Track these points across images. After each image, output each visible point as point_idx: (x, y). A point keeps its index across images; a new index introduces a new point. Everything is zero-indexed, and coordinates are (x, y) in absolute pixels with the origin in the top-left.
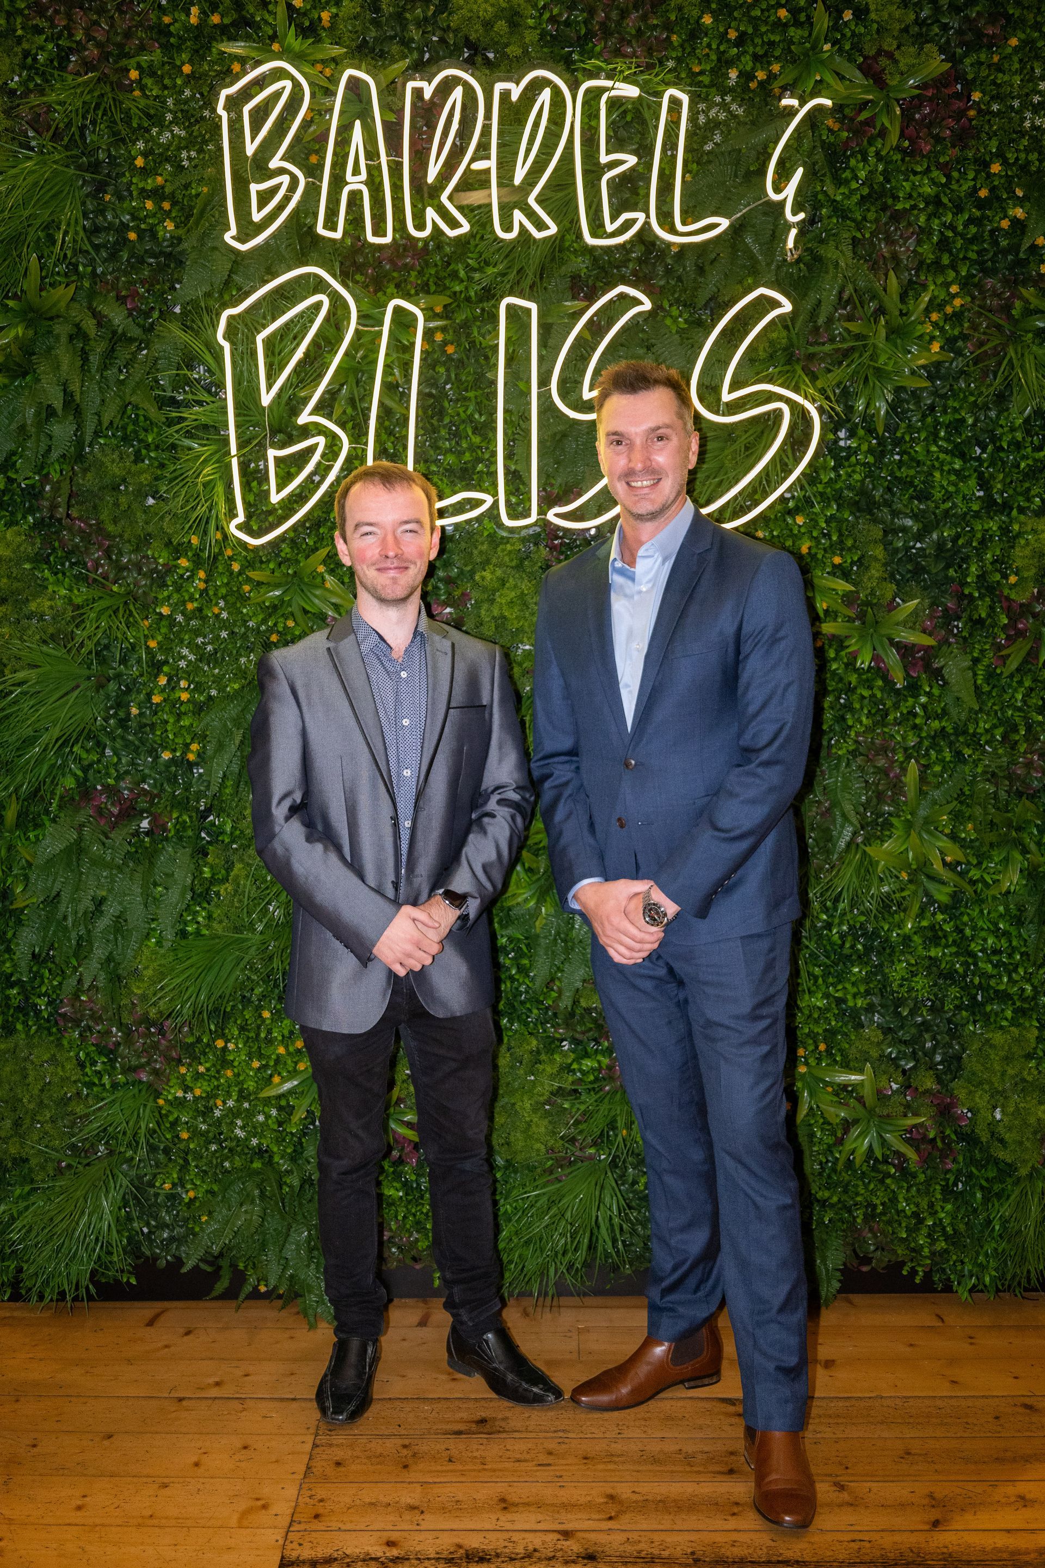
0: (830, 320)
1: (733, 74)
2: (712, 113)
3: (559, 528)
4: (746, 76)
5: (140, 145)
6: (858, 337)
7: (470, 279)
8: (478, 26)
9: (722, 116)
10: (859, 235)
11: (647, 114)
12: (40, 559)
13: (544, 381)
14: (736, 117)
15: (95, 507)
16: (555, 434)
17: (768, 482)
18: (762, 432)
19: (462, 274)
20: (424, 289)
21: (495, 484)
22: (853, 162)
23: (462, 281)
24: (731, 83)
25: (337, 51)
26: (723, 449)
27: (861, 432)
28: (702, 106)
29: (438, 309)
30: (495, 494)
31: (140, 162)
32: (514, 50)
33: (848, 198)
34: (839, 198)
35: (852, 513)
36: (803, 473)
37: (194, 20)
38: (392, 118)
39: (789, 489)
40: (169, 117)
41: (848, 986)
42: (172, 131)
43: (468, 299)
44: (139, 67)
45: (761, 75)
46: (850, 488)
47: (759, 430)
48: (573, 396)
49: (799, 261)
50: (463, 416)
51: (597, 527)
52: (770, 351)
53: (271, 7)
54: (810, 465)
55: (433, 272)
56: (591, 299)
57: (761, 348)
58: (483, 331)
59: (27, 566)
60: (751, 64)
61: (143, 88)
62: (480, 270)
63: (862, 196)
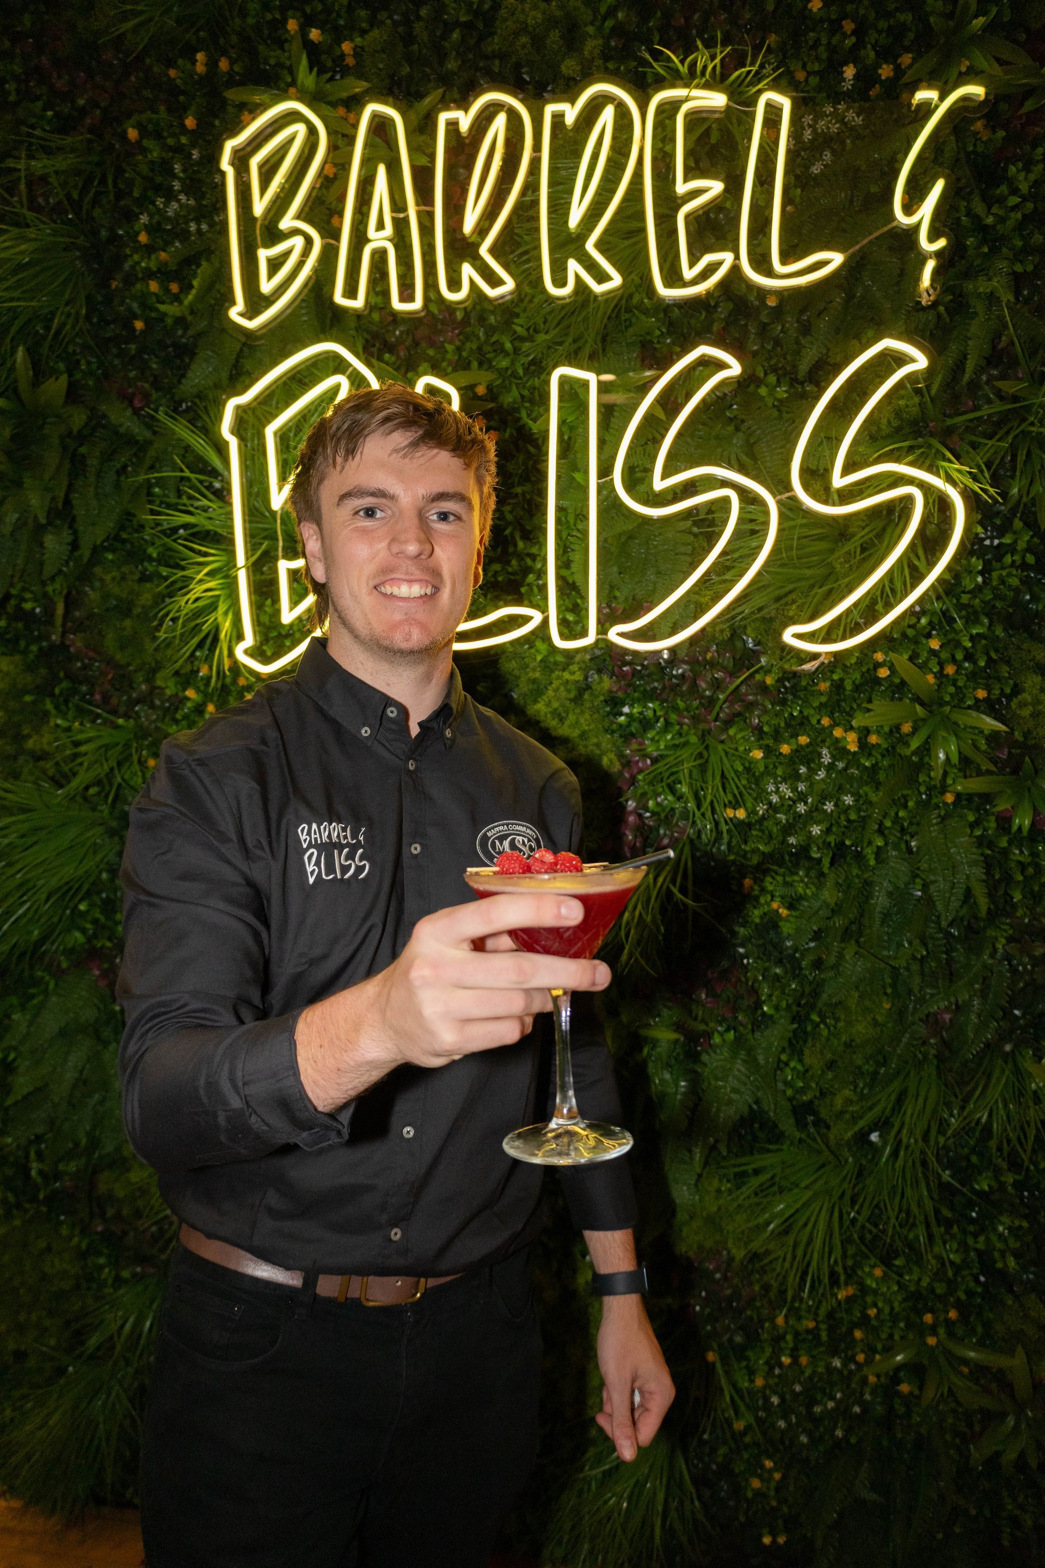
0: (974, 386)
1: (849, 72)
2: (821, 124)
3: (626, 651)
4: (866, 78)
5: (144, 219)
6: (1015, 399)
7: (516, 351)
8: (524, 39)
9: (835, 128)
10: (1019, 268)
11: (735, 130)
12: (44, 690)
13: (605, 470)
14: (852, 129)
15: (100, 633)
16: (620, 535)
17: (892, 590)
18: (884, 529)
19: (508, 346)
20: (462, 365)
21: (545, 598)
22: (1012, 169)
23: (507, 354)
24: (847, 86)
25: (359, 86)
26: (832, 551)
27: (1018, 524)
28: (808, 119)
29: (481, 390)
30: (544, 609)
31: (143, 238)
32: (569, 66)
33: (1002, 220)
34: (990, 220)
35: (1005, 629)
36: (938, 580)
37: (200, 68)
38: (423, 161)
39: (920, 601)
40: (177, 185)
41: (994, 1238)
42: (178, 201)
43: (514, 375)
44: (141, 127)
45: (886, 71)
46: (1002, 598)
47: (879, 524)
48: (642, 488)
49: (935, 305)
50: (509, 517)
51: (673, 650)
52: (895, 423)
53: (286, 46)
54: (949, 568)
55: (474, 347)
56: (664, 365)
57: (884, 421)
58: (534, 415)
59: (28, 698)
60: (872, 54)
61: (144, 151)
62: (530, 339)
63: (1024, 216)
